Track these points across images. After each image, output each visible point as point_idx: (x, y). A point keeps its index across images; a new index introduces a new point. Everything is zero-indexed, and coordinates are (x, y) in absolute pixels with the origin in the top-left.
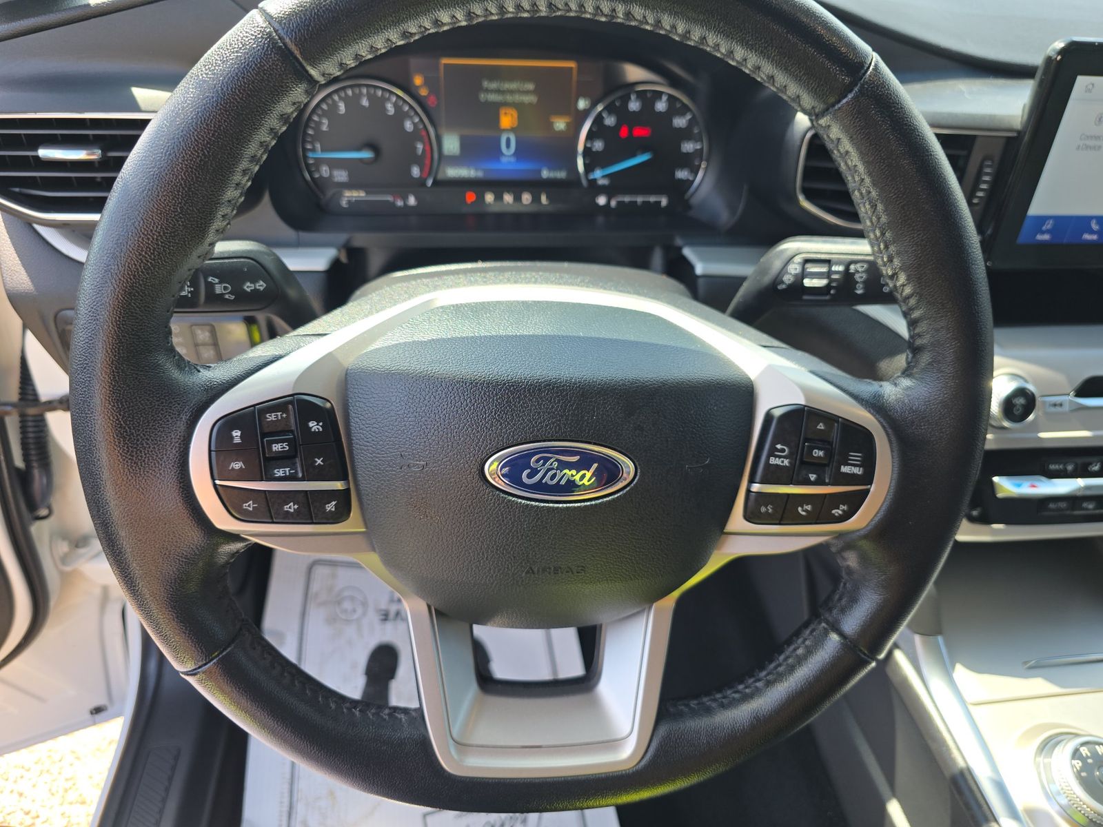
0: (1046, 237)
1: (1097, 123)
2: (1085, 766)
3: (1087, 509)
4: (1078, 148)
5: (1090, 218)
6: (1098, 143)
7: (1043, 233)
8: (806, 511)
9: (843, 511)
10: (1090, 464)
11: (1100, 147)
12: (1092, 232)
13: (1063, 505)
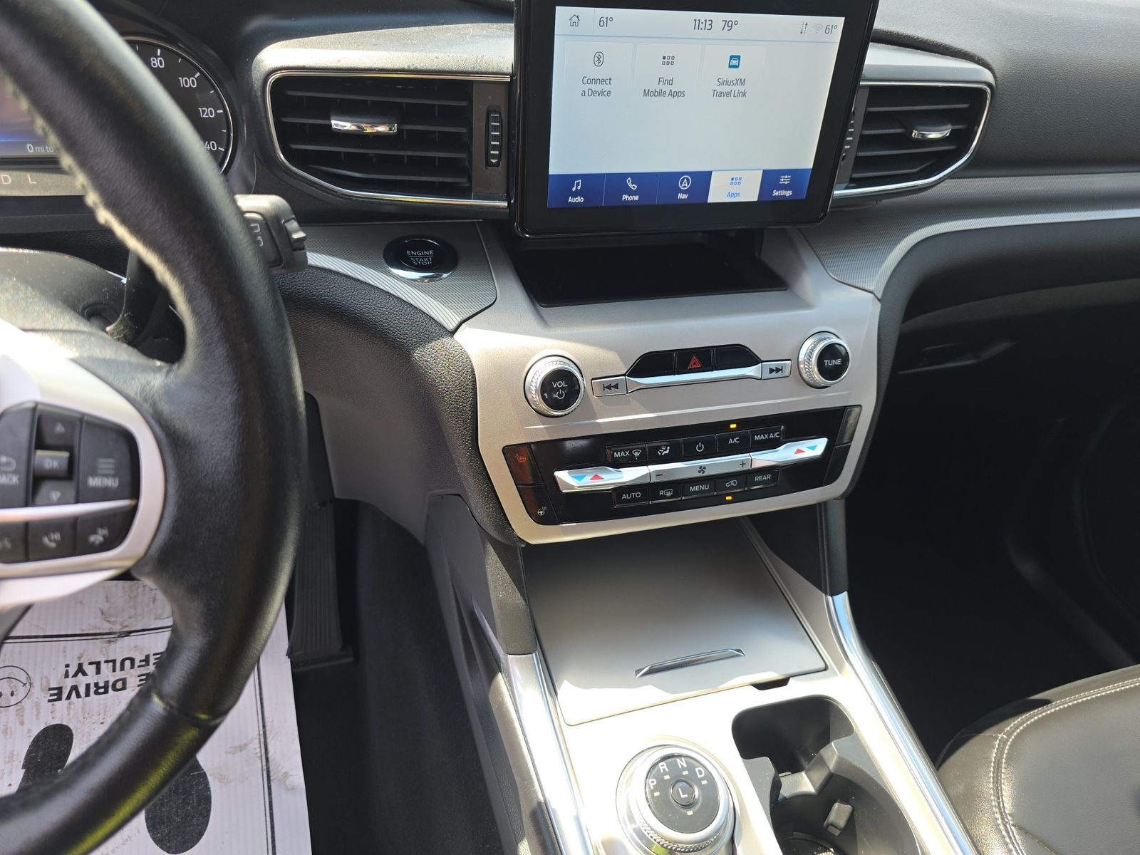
0: (579, 199)
1: (597, 63)
2: (661, 785)
3: (665, 497)
4: (584, 94)
5: (625, 176)
6: (605, 87)
7: (575, 195)
8: (55, 541)
9: (104, 536)
10: (660, 448)
11: (609, 93)
12: (631, 193)
13: (638, 495)
